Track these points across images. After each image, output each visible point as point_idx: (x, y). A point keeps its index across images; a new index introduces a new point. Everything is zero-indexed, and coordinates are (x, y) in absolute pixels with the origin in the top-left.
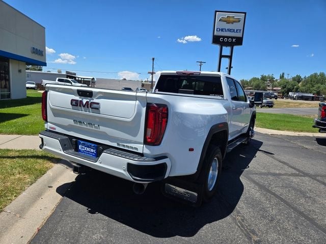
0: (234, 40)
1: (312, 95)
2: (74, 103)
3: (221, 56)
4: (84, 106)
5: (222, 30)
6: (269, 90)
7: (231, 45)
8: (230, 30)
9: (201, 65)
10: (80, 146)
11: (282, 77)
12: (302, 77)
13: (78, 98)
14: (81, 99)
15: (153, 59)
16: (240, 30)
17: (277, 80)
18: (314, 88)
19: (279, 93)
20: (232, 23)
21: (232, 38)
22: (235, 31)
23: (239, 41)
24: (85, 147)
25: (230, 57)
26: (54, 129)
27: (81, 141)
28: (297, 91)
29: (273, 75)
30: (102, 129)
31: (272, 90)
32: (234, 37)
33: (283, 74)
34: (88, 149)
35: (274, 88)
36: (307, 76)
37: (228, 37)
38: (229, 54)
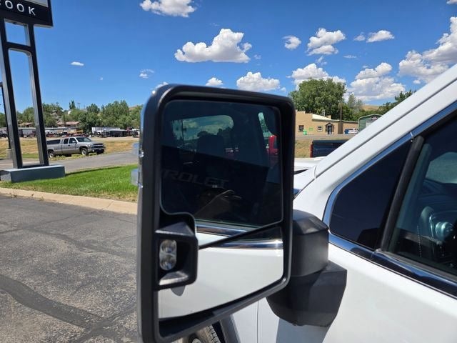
1: (119, 130)
3: (6, 45)
6: (60, 126)
11: (72, 107)
12: (100, 107)
17: (66, 111)
18: (120, 120)
19: (78, 129)
25: (31, 50)
28: (100, 125)
29: (57, 103)
31: (66, 126)
33: (73, 102)
35: (68, 123)
36: (105, 106)
38: (25, 42)
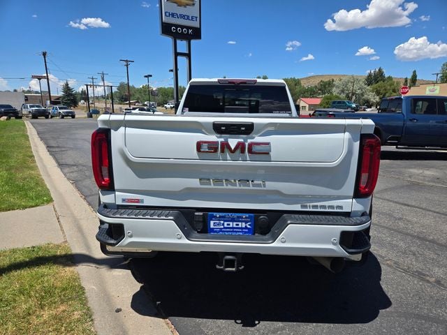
0: (190, 31)
2: (205, 148)
3: (177, 54)
4: (232, 152)
5: (173, 15)
7: (188, 38)
8: (183, 17)
9: (127, 66)
10: (212, 222)
13: (213, 138)
14: (222, 140)
15: (44, 54)
16: (196, 17)
20: (185, 7)
21: (188, 28)
22: (190, 18)
23: (197, 33)
24: (225, 221)
25: (188, 55)
26: (138, 201)
27: (215, 214)
30: (271, 185)
32: (190, 28)
34: (232, 224)
37: (182, 27)
38: (186, 51)
